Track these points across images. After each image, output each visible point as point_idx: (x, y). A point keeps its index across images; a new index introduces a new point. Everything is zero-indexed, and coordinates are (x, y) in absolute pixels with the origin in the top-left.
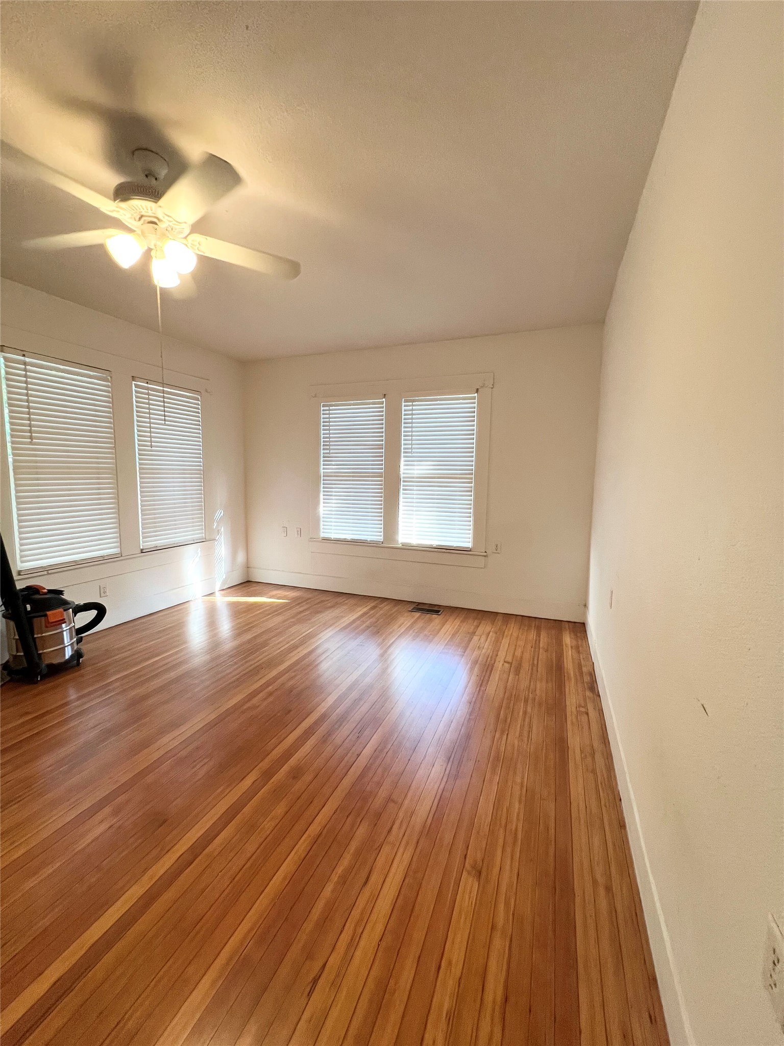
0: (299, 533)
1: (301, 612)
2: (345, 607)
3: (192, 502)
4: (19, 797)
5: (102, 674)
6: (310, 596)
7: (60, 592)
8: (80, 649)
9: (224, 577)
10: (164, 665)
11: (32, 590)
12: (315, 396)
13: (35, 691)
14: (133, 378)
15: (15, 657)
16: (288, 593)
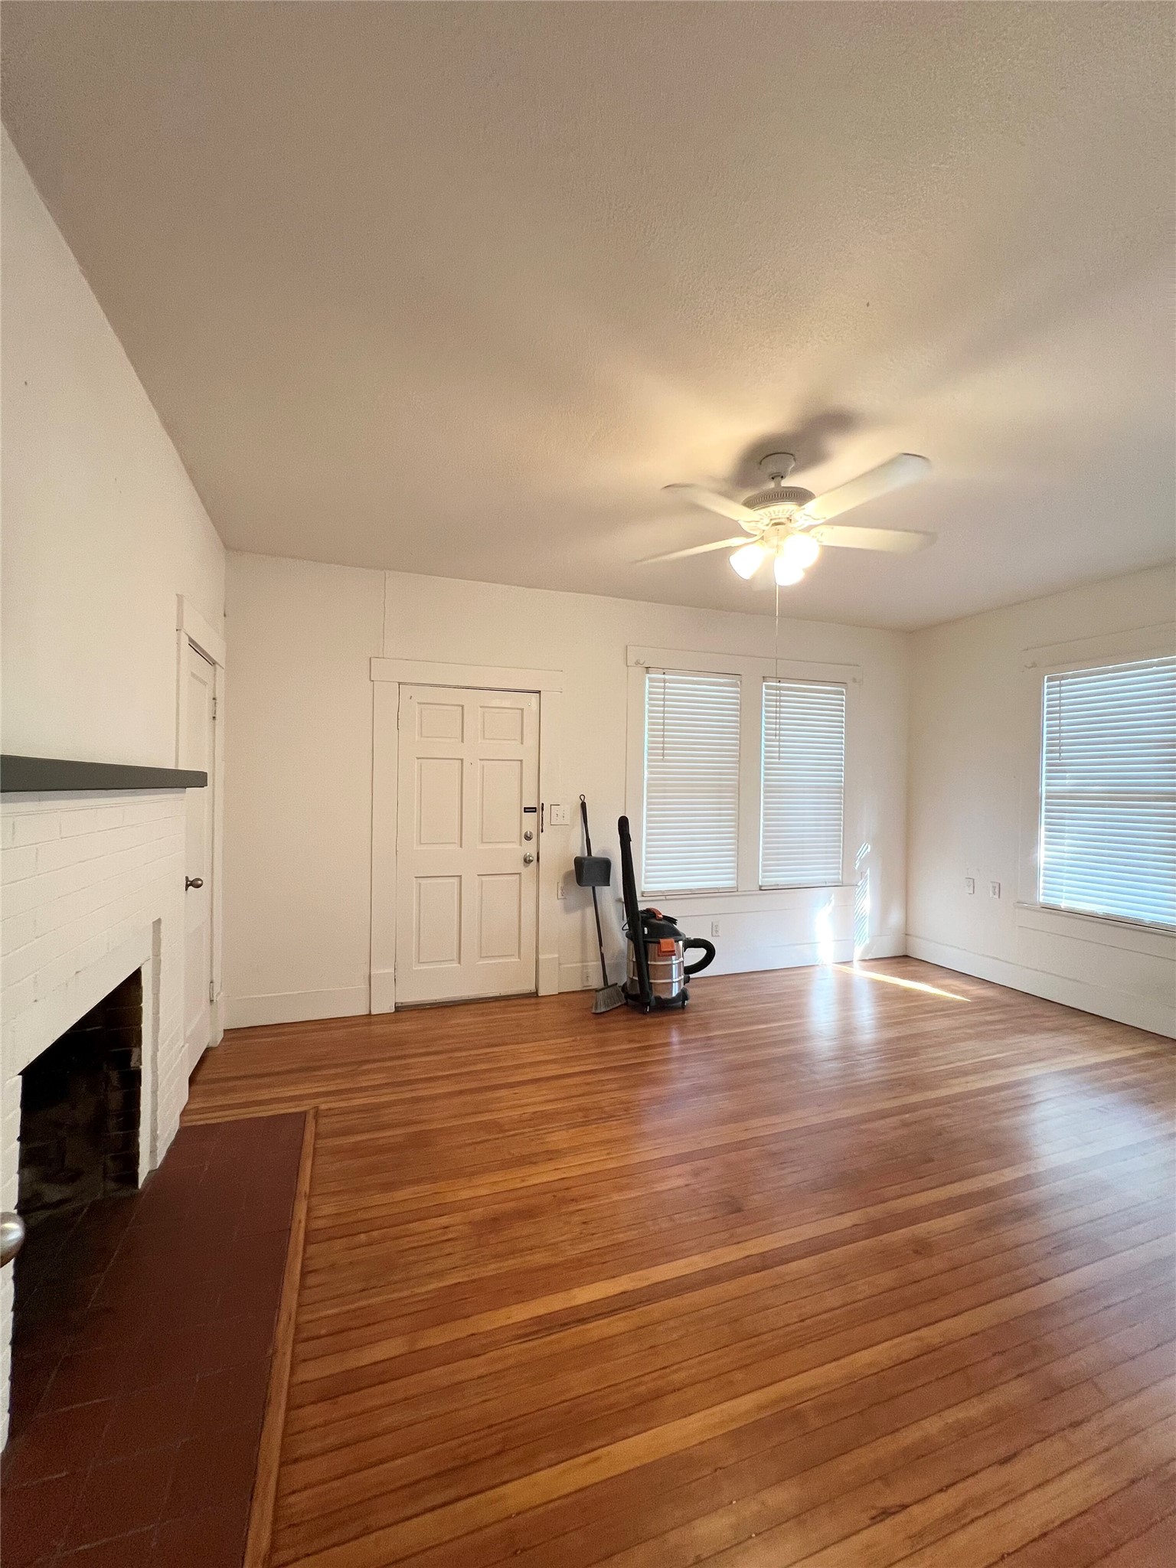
0: (997, 890)
1: (988, 1023)
2: (1085, 1038)
3: (827, 831)
4: (619, 1116)
5: (704, 1026)
6: (1012, 1001)
7: (673, 921)
8: (686, 990)
9: (868, 942)
10: (770, 1037)
11: (651, 913)
12: (1034, 665)
13: (642, 1022)
14: (764, 678)
15: (632, 980)
16: (972, 988)
